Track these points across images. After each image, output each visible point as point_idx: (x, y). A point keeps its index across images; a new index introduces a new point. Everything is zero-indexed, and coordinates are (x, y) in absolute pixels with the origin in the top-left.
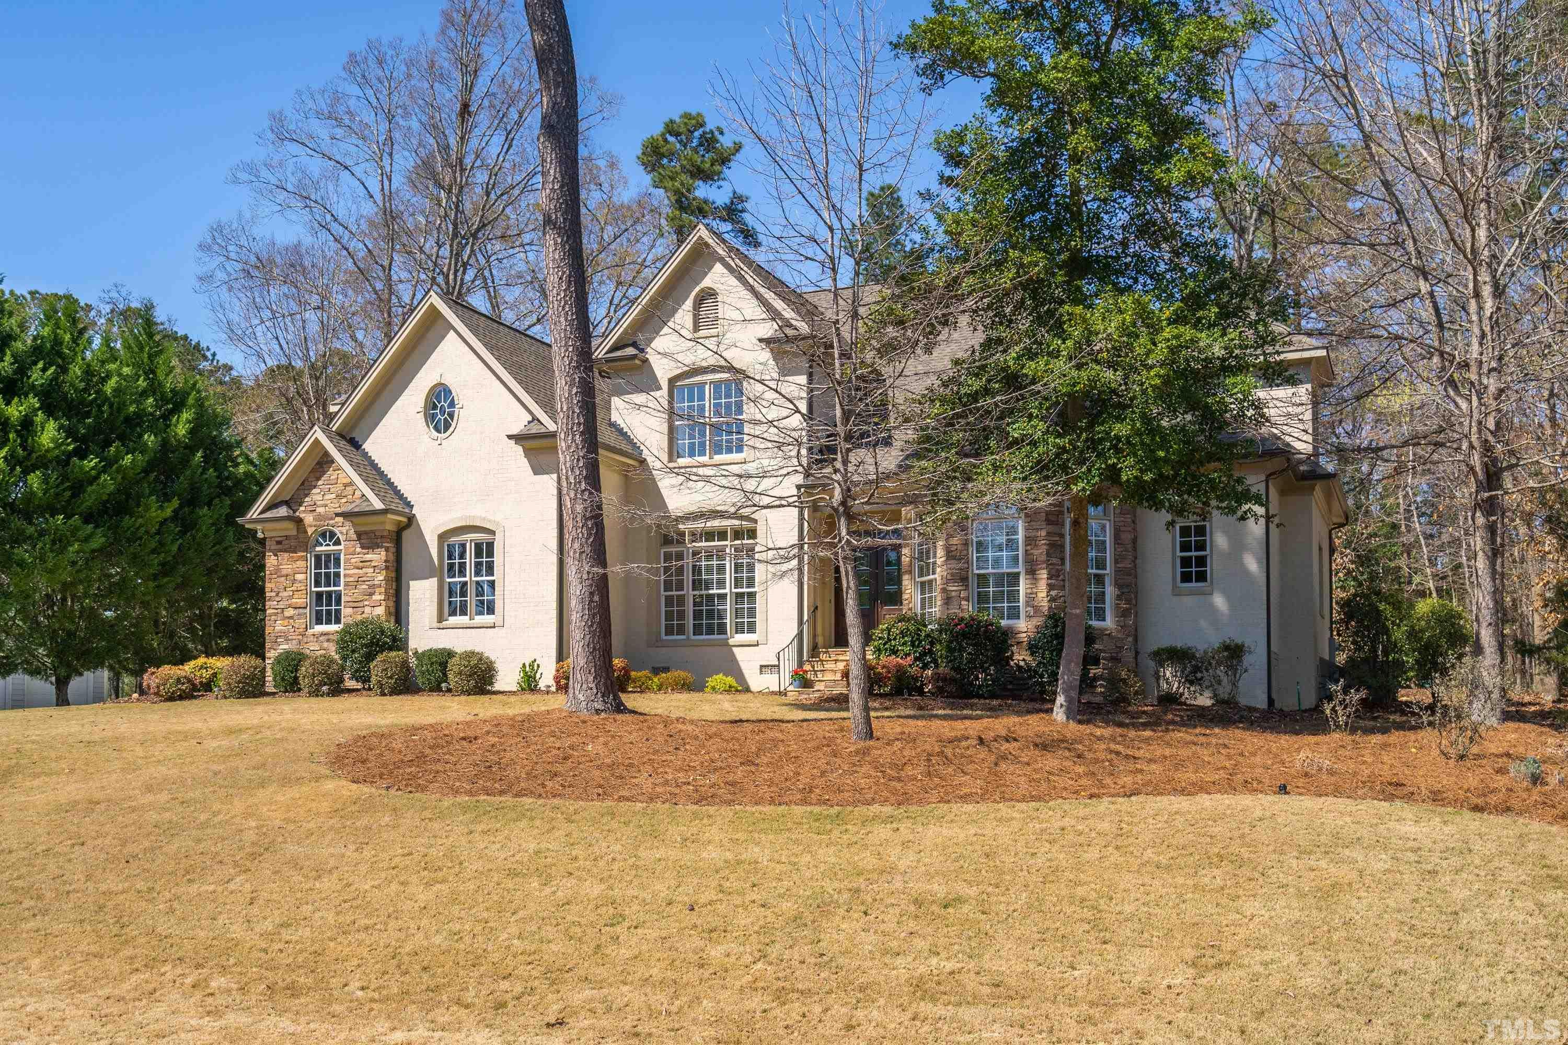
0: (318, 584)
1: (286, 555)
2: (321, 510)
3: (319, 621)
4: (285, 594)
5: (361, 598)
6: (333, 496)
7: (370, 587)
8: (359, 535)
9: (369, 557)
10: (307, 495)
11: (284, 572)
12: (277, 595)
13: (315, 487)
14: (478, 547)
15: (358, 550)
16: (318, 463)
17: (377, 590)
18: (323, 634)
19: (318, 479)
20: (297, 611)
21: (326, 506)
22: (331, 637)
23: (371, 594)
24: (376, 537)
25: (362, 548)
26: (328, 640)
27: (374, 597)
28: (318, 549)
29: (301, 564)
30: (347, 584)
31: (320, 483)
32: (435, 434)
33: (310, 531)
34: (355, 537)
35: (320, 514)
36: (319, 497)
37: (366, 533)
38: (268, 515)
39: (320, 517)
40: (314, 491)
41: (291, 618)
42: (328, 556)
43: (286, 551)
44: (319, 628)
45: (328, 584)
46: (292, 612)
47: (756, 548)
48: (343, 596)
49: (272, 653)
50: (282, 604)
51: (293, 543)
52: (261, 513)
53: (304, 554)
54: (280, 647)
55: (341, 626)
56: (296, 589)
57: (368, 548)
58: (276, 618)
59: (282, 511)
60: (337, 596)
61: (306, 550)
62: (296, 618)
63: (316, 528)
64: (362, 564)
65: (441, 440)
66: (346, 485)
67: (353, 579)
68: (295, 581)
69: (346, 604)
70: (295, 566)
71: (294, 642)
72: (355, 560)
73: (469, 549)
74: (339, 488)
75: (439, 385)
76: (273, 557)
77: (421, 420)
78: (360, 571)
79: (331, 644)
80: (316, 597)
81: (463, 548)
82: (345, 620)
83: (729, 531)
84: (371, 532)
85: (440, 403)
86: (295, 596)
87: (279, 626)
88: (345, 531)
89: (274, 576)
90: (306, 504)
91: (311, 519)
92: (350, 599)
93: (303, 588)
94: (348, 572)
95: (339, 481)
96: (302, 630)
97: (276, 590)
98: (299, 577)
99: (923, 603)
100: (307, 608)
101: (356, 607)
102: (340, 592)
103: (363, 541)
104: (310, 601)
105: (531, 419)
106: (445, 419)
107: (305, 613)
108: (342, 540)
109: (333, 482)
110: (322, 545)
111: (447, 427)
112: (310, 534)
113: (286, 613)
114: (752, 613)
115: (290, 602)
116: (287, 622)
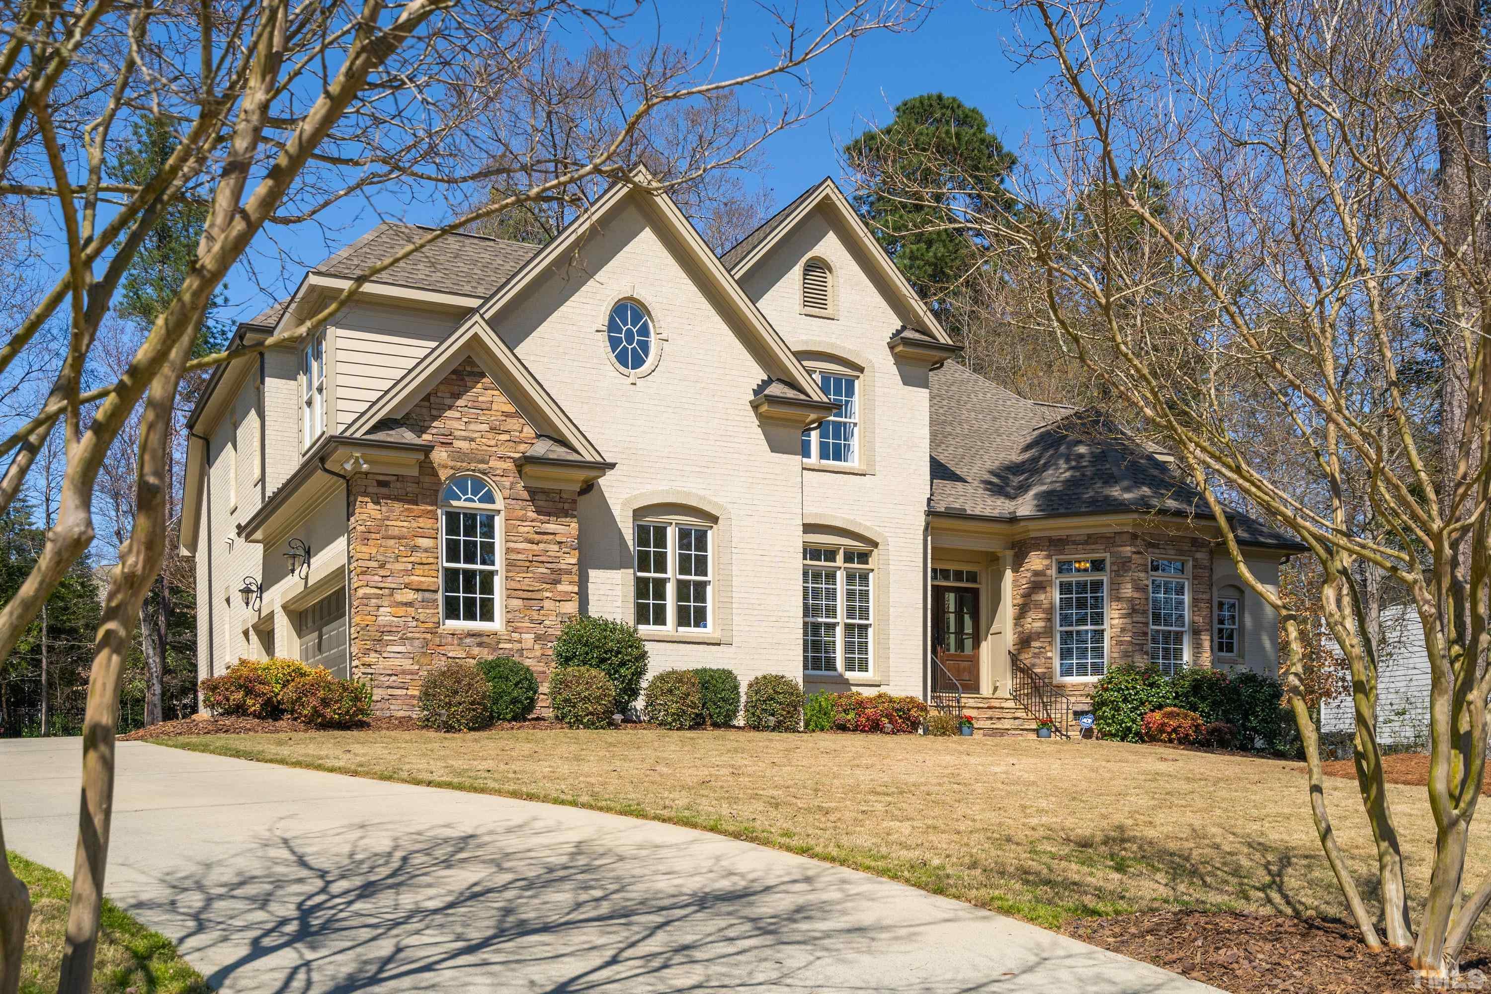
0: (453, 555)
1: (398, 507)
2: (464, 445)
3: (452, 612)
4: (399, 566)
5: (537, 586)
6: (485, 427)
7: (553, 571)
8: (534, 494)
9: (551, 527)
10: (435, 418)
11: (396, 532)
12: (382, 566)
13: (450, 408)
14: (684, 535)
15: (532, 515)
16: (454, 372)
17: (564, 578)
18: (472, 635)
19: (458, 396)
20: (419, 596)
21: (472, 440)
22: (485, 639)
23: (557, 582)
24: (562, 501)
25: (538, 512)
26: (480, 645)
27: (560, 587)
28: (455, 503)
29: (424, 522)
30: (510, 565)
31: (460, 402)
32: (622, 369)
33: (443, 475)
34: (525, 495)
35: (459, 451)
36: (456, 424)
37: (544, 491)
38: (381, 436)
39: (459, 455)
40: (448, 413)
41: (409, 604)
42: (471, 517)
43: (397, 499)
44: (452, 624)
45: (470, 559)
46: (410, 596)
47: (871, 575)
48: (498, 581)
49: (372, 658)
50: (390, 583)
51: (411, 488)
52: (368, 432)
53: (430, 508)
54: (389, 648)
55: (497, 625)
56: (418, 560)
57: (549, 515)
58: (379, 602)
59: (408, 436)
60: (487, 580)
61: (434, 503)
62: (417, 605)
63: (452, 472)
64: (537, 537)
65: (631, 380)
66: (507, 415)
67: (520, 557)
68: (415, 548)
69: (511, 593)
70: (415, 525)
71: (417, 643)
72: (521, 529)
73: (672, 536)
74: (494, 417)
75: (631, 298)
76: (370, 505)
77: (602, 342)
78: (535, 547)
79: (486, 651)
80: (451, 576)
81: (661, 534)
82: (510, 616)
83: (841, 552)
84: (553, 491)
85: (625, 324)
86: (417, 572)
87: (386, 615)
88: (508, 484)
89: (373, 536)
90: (434, 431)
91: (444, 455)
92: (518, 586)
93: (431, 560)
94: (512, 545)
95: (494, 407)
96: (431, 625)
97: (380, 558)
98: (425, 543)
99: (1065, 654)
100: (436, 591)
101: (529, 598)
102: (492, 574)
103: (540, 503)
104: (440, 581)
105: (766, 378)
106: (634, 349)
107: (436, 600)
108: (498, 496)
109: (484, 406)
110: (459, 499)
111: (638, 362)
112: (443, 478)
113: (399, 597)
114: (863, 648)
115: (407, 579)
116: (401, 611)
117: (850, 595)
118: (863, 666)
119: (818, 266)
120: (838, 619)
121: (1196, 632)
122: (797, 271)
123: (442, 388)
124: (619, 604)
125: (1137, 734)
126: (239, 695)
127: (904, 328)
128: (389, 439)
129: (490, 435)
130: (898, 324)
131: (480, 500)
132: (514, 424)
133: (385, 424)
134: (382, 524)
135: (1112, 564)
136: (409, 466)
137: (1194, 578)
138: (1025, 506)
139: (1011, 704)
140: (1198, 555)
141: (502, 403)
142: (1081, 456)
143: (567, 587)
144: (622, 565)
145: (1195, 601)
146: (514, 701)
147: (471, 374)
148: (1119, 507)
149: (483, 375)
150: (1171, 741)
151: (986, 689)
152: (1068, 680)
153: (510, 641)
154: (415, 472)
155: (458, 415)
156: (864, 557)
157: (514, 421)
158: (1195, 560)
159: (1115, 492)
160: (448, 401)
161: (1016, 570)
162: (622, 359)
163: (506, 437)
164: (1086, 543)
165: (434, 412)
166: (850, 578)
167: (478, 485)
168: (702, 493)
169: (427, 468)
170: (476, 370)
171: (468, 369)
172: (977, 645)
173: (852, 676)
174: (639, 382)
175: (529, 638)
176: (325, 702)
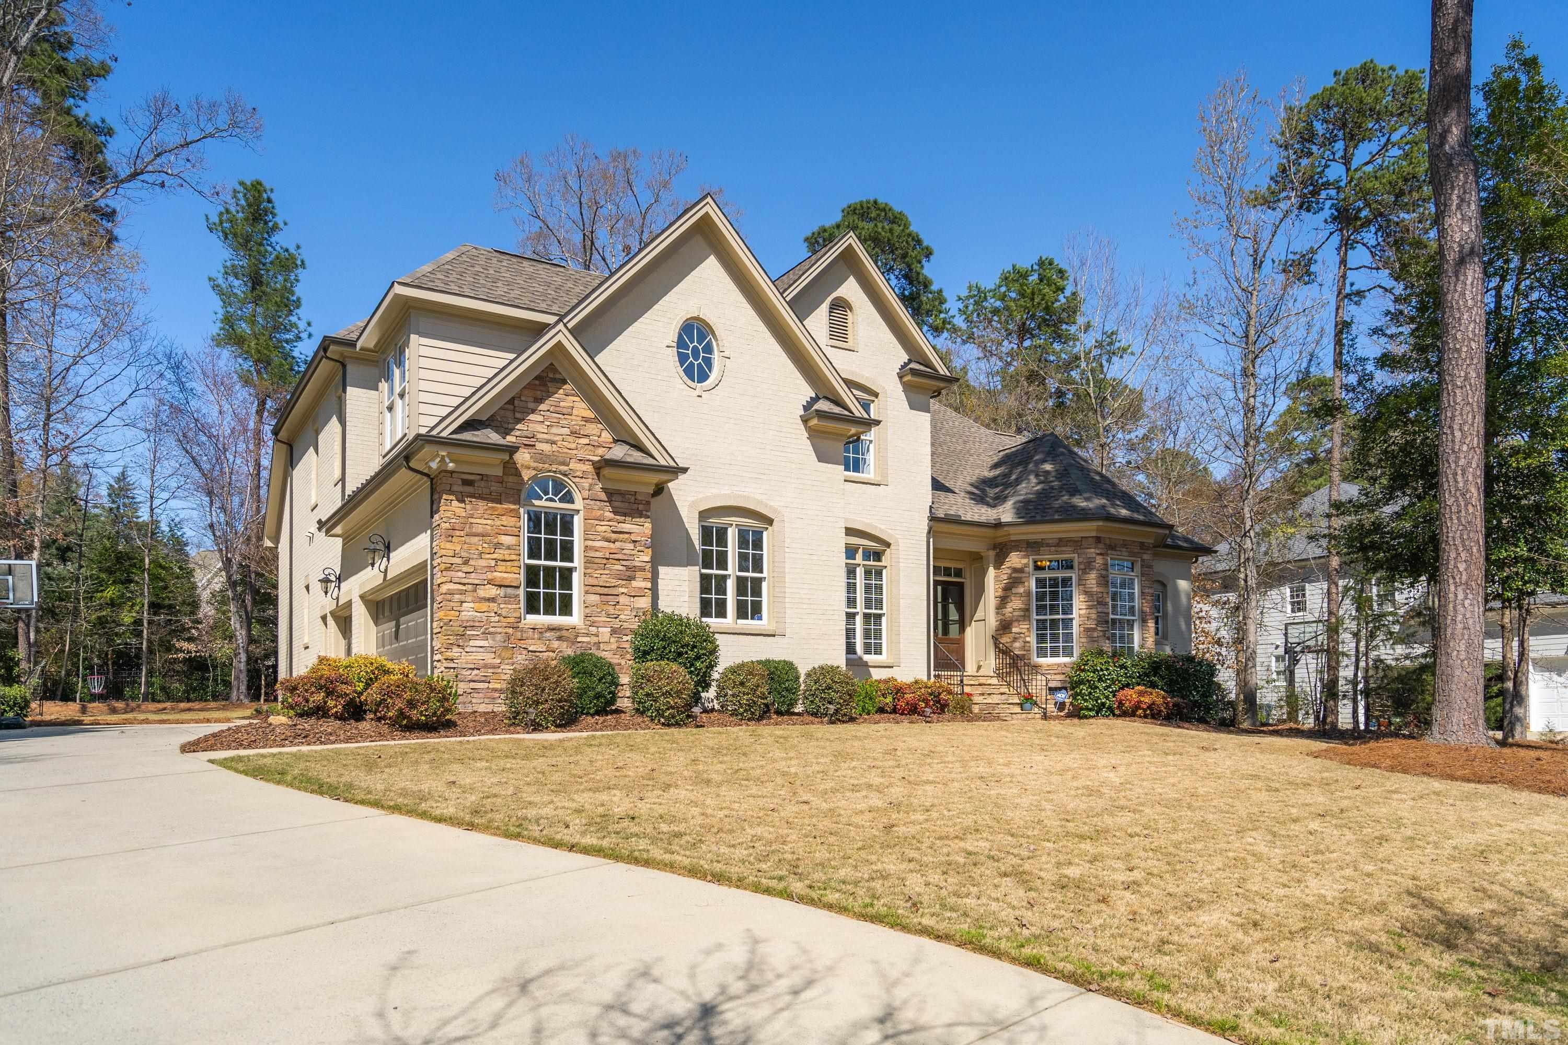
0: (533, 554)
1: (482, 505)
2: (546, 447)
3: (532, 608)
4: (483, 563)
5: (614, 582)
6: (566, 431)
7: (628, 568)
8: (611, 494)
9: (626, 527)
10: (519, 421)
11: (480, 529)
12: (466, 563)
13: (533, 411)
14: (743, 535)
15: (609, 515)
16: (537, 378)
17: (638, 574)
18: (551, 629)
19: (540, 401)
20: (502, 592)
21: (553, 443)
22: (564, 633)
23: (631, 579)
24: (637, 502)
25: (615, 513)
26: (559, 638)
27: (634, 584)
28: (536, 502)
29: (508, 521)
30: (589, 562)
31: (542, 407)
32: (689, 382)
33: (526, 475)
34: (603, 496)
35: (541, 453)
36: (540, 428)
37: (620, 493)
38: (467, 436)
39: (541, 457)
40: (532, 417)
41: (492, 600)
42: (551, 516)
43: (481, 497)
44: (532, 619)
45: (551, 556)
46: (493, 591)
47: (884, 572)
48: (576, 578)
49: (455, 652)
50: (474, 578)
51: (495, 487)
52: (455, 432)
53: (513, 507)
54: (472, 643)
55: (575, 619)
56: (501, 557)
57: (625, 515)
58: (462, 597)
59: (493, 437)
60: (566, 576)
61: (517, 502)
62: (500, 600)
63: (534, 473)
64: (614, 536)
65: (697, 392)
66: (587, 420)
67: (598, 554)
68: (498, 545)
69: (589, 588)
70: (498, 523)
71: (499, 637)
72: (599, 528)
73: (732, 536)
74: (576, 422)
75: (697, 319)
76: (455, 503)
77: (671, 356)
78: (612, 545)
79: (565, 644)
80: (532, 572)
81: (722, 534)
82: (588, 611)
83: (860, 551)
84: (629, 493)
85: (692, 342)
86: (500, 568)
87: (469, 611)
88: (586, 485)
89: (458, 533)
90: (518, 433)
91: (527, 456)
92: (595, 582)
93: (514, 557)
94: (590, 543)
95: (575, 412)
96: (512, 620)
97: (464, 554)
98: (507, 540)
99: (1041, 638)
100: (518, 587)
101: (606, 593)
102: (570, 570)
103: (616, 504)
104: (522, 577)
105: (814, 395)
106: (699, 365)
107: (517, 596)
108: (577, 497)
109: (565, 411)
110: (541, 499)
111: (703, 377)
112: (526, 479)
113: (482, 593)
114: (878, 634)
115: (490, 576)
116: (484, 606)
117: (868, 588)
118: (878, 651)
119: (840, 306)
120: (858, 610)
121: (1144, 621)
122: (825, 307)
123: (526, 392)
124: (686, 598)
125: (1110, 709)
126: (319, 697)
127: (910, 361)
128: (475, 439)
129: (571, 439)
130: (905, 358)
131: (561, 500)
132: (592, 429)
133: (471, 425)
134: (465, 522)
135: (1080, 563)
136: (492, 465)
137: (1143, 575)
138: (1006, 513)
139: (994, 681)
140: (1145, 557)
141: (582, 409)
142: (1048, 472)
143: (641, 583)
144: (689, 563)
145: (1143, 593)
146: (598, 696)
147: (554, 380)
148: (1084, 516)
149: (564, 382)
150: (1146, 716)
151: (970, 668)
152: (1042, 661)
153: (587, 635)
154: (499, 472)
155: (540, 418)
156: (878, 556)
157: (593, 426)
158: (1143, 560)
159: (1080, 502)
160: (531, 405)
161: (998, 566)
162: (689, 372)
163: (585, 441)
164: (1058, 545)
165: (518, 415)
166: (868, 573)
167: (559, 486)
168: (759, 497)
169: (511, 468)
170: (558, 376)
171: (551, 375)
172: (962, 629)
173: (869, 658)
174: (704, 395)
175: (605, 631)
176: (411, 704)
